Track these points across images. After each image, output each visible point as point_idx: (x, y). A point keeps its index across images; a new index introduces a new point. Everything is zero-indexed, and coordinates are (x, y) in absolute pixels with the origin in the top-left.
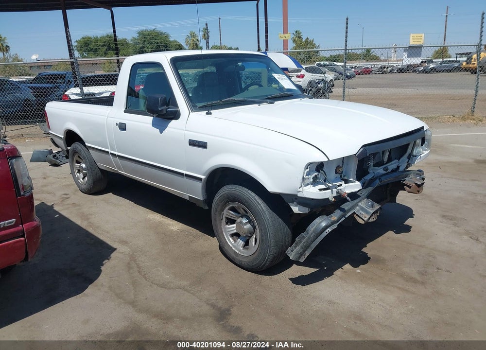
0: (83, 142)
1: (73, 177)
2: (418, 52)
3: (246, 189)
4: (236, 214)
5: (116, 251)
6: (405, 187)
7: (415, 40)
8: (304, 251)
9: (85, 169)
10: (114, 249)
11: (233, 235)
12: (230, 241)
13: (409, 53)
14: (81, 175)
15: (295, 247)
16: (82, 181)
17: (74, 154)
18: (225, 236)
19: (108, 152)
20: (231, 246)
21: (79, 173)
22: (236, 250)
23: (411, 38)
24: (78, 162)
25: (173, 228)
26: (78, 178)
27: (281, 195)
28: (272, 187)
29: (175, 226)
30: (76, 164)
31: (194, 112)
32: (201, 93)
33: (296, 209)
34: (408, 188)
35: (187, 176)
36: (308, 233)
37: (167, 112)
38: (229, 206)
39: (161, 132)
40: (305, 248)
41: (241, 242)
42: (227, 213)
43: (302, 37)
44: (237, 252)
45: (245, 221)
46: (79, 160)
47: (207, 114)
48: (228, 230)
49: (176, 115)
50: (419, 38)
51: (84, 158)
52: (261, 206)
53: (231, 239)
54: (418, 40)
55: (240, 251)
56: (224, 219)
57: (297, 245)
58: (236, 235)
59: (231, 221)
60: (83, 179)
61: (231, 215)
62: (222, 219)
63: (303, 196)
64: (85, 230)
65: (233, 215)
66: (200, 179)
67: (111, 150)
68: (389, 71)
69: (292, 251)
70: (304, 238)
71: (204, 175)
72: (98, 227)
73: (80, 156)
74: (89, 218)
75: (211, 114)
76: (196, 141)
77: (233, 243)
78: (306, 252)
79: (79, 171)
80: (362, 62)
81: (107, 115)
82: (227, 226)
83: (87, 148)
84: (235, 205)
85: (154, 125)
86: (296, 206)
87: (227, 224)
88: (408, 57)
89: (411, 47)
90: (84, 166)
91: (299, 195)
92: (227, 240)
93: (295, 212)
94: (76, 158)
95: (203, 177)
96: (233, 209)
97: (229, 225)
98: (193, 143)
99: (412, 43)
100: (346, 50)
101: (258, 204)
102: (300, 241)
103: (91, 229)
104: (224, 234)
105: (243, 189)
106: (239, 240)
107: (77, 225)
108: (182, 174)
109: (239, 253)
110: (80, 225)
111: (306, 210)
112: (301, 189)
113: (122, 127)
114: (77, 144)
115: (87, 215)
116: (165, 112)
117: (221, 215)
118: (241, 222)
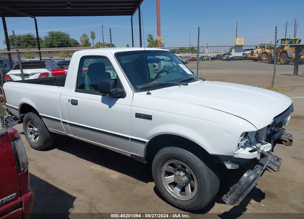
0: (36, 113)
1: (26, 138)
2: (240, 49)
3: (185, 151)
4: (174, 169)
5: (76, 199)
6: (283, 142)
7: (239, 42)
8: (238, 198)
9: (37, 132)
10: (75, 198)
11: (170, 184)
12: (169, 189)
13: (235, 49)
14: (33, 136)
15: (230, 195)
16: (34, 140)
17: (27, 121)
18: (164, 185)
19: (59, 121)
20: (170, 192)
21: (31, 135)
22: (174, 196)
23: (237, 40)
24: (30, 127)
25: (113, 177)
26: (31, 138)
27: (219, 156)
28: (211, 150)
29: (115, 175)
30: (29, 128)
31: (137, 92)
32: (139, 79)
33: (229, 166)
34: (285, 143)
35: (132, 139)
36: (240, 184)
37: (116, 92)
38: (169, 163)
39: (110, 107)
40: (239, 196)
41: (177, 190)
42: (166, 167)
43: (153, 38)
44: (175, 197)
45: (182, 174)
46: (32, 125)
47: (148, 94)
48: (167, 181)
49: (123, 95)
50: (241, 41)
51: (37, 124)
52: (200, 164)
53: (169, 188)
54: (240, 42)
55: (178, 196)
56: (163, 172)
57: (231, 193)
58: (174, 184)
59: (169, 174)
60: (34, 139)
61: (169, 169)
62: (162, 173)
63: (238, 157)
64: (45, 182)
65: (171, 169)
66: (144, 142)
67: (63, 118)
68: (206, 59)
69: (227, 198)
70: (237, 188)
71: (147, 139)
72: (55, 179)
73: (33, 123)
74: (45, 171)
75: (150, 94)
76: (142, 114)
77: (171, 190)
78: (240, 198)
79: (31, 133)
80: (190, 54)
81: (60, 93)
82: (166, 177)
83: (40, 117)
84: (175, 162)
85: (103, 101)
86: (229, 164)
87: (165, 176)
88: (235, 52)
89: (237, 46)
90: (36, 129)
91: (235, 156)
92: (167, 189)
93: (228, 168)
94: (29, 123)
95: (147, 141)
96: (172, 165)
97: (167, 177)
98: (138, 116)
99: (237, 44)
100: (198, 47)
101: (197, 163)
102: (234, 191)
103: (50, 180)
104: (164, 184)
105: (183, 151)
106: (176, 188)
107: (38, 178)
108: (128, 138)
109: (177, 198)
110: (40, 177)
111: (237, 167)
112: (237, 152)
113: (74, 103)
114: (31, 114)
115: (43, 168)
116: (114, 93)
117: (162, 169)
118: (179, 175)
